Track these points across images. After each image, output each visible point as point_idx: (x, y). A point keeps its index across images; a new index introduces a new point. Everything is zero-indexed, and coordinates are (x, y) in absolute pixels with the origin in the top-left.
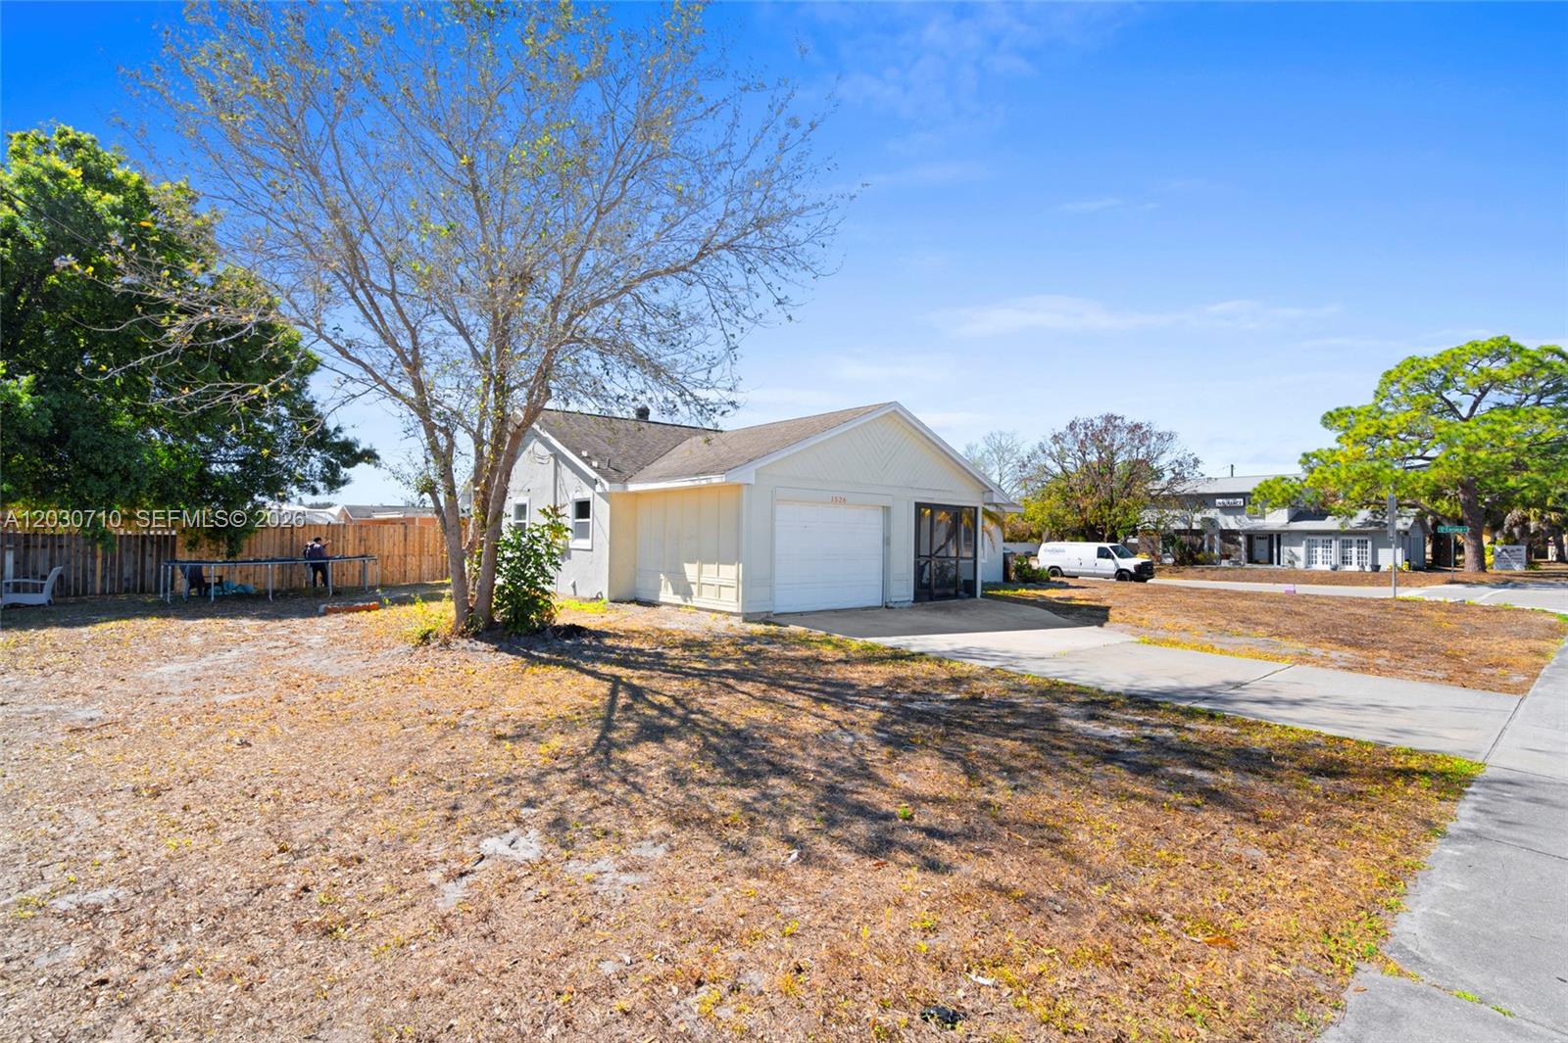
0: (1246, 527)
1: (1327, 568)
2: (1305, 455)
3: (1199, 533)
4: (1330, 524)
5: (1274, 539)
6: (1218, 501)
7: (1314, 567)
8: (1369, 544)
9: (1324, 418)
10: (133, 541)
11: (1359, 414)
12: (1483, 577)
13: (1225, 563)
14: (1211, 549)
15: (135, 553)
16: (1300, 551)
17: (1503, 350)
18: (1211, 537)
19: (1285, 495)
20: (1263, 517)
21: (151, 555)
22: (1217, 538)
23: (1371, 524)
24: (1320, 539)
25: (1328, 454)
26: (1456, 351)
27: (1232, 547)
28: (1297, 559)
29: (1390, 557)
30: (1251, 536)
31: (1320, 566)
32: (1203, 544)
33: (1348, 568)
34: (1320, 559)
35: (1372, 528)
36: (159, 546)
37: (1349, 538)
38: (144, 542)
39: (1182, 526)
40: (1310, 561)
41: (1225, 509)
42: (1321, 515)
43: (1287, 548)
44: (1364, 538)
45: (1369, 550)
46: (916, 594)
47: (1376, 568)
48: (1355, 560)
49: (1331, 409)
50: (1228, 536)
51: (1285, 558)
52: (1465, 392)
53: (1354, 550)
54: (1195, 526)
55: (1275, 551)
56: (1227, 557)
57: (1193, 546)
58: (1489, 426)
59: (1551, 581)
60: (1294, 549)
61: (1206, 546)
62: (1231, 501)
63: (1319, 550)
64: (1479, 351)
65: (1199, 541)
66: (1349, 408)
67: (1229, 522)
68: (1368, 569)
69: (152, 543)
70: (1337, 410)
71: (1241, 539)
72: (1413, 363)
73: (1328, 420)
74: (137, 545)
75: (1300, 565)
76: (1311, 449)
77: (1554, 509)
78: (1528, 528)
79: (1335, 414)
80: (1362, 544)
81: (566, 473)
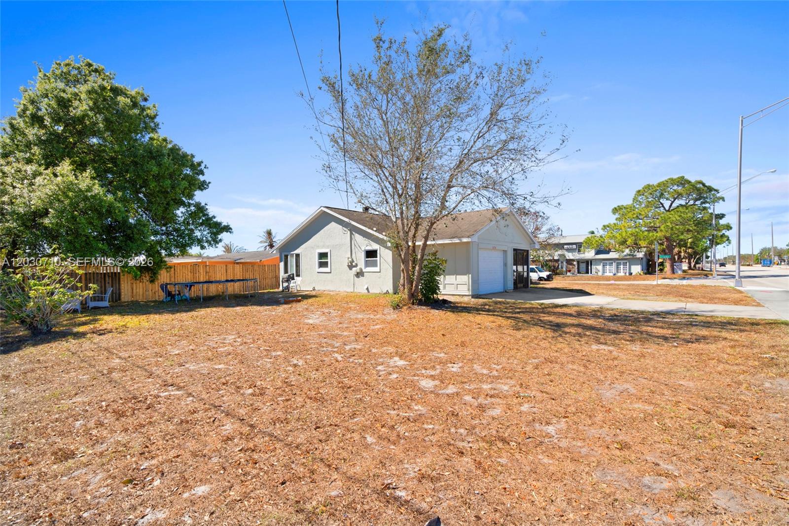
0: (577, 258)
1: (612, 274)
2: (604, 226)
3: (557, 261)
4: (612, 255)
5: (588, 263)
6: (565, 246)
7: (606, 274)
8: (628, 264)
9: (613, 210)
10: (100, 276)
11: (627, 208)
12: (674, 276)
13: (569, 274)
14: (562, 268)
15: (101, 282)
16: (600, 267)
17: (682, 182)
18: (562, 262)
19: (597, 243)
20: (584, 253)
21: (109, 283)
22: (565, 263)
23: (630, 255)
24: (608, 262)
25: (613, 225)
26: (665, 182)
27: (571, 266)
28: (599, 271)
29: (637, 269)
30: (579, 262)
31: (608, 274)
32: (558, 266)
33: (619, 274)
34: (608, 271)
35: (628, 257)
36: (112, 278)
37: (619, 261)
38: (105, 276)
39: (550, 258)
40: (604, 272)
41: (568, 250)
42: (608, 252)
43: (594, 267)
44: (625, 261)
45: (628, 266)
46: (514, 287)
47: (631, 274)
48: (622, 271)
49: (616, 206)
50: (570, 262)
51: (593, 272)
52: (667, 199)
53: (622, 266)
54: (556, 258)
55: (590, 268)
56: (570, 271)
57: (554, 267)
58: (679, 214)
59: (699, 276)
60: (597, 267)
61: (560, 267)
62: (571, 246)
63: (608, 267)
64: (673, 181)
65: (557, 265)
66: (622, 206)
67: (570, 256)
68: (627, 274)
69: (109, 276)
70: (618, 206)
71: (575, 263)
72: (648, 187)
73: (615, 211)
74: (101, 277)
75: (600, 274)
76: (606, 223)
77: (690, 248)
78: (681, 256)
79: (617, 208)
80: (625, 264)
81: (358, 237)
